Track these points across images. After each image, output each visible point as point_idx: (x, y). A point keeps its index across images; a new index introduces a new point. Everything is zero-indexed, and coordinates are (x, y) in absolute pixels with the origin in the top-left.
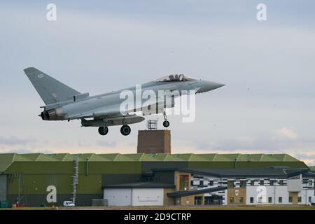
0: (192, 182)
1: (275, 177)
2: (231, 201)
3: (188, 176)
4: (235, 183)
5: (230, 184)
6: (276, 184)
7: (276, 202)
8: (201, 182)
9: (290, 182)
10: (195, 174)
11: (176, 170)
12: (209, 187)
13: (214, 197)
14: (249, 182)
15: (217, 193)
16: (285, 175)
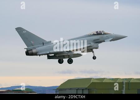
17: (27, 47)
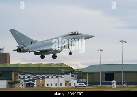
0: (20, 77)
1: (58, 74)
2: (38, 85)
3: (18, 74)
4: (40, 77)
5: (37, 77)
6: (59, 77)
7: (59, 86)
8: (24, 77)
9: (65, 76)
10: (21, 73)
11: (13, 71)
12: (28, 79)
13: (30, 84)
14: (47, 76)
15: (31, 82)
16: (63, 73)
17: (18, 46)
